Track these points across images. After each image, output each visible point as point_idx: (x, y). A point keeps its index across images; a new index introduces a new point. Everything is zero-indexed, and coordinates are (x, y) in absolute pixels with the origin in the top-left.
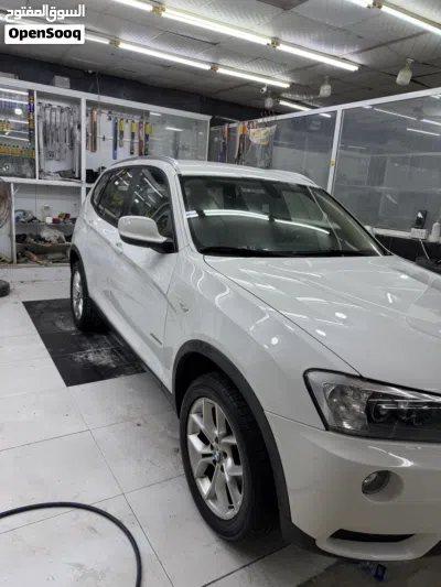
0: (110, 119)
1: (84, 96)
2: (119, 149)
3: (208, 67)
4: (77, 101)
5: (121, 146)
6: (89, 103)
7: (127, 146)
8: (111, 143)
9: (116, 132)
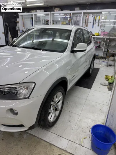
1: (82, 11)
2: (94, 25)
4: (81, 13)
7: (97, 24)
8: (92, 23)
9: (94, 20)
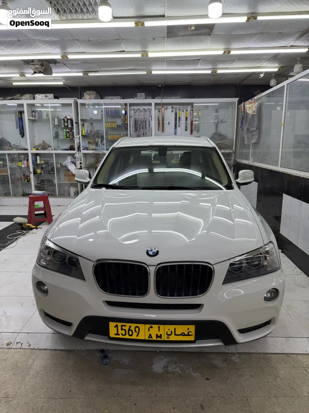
0: (172, 111)
1: (153, 101)
2: (178, 128)
3: (209, 72)
4: (150, 104)
5: (179, 127)
6: (156, 104)
7: (183, 126)
8: (173, 125)
9: (176, 119)
